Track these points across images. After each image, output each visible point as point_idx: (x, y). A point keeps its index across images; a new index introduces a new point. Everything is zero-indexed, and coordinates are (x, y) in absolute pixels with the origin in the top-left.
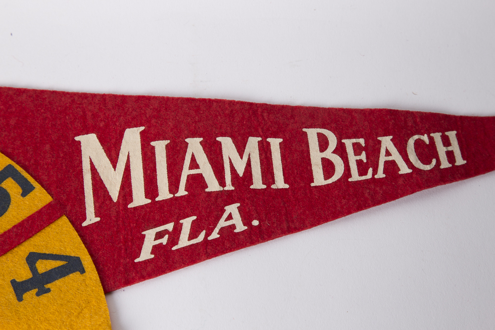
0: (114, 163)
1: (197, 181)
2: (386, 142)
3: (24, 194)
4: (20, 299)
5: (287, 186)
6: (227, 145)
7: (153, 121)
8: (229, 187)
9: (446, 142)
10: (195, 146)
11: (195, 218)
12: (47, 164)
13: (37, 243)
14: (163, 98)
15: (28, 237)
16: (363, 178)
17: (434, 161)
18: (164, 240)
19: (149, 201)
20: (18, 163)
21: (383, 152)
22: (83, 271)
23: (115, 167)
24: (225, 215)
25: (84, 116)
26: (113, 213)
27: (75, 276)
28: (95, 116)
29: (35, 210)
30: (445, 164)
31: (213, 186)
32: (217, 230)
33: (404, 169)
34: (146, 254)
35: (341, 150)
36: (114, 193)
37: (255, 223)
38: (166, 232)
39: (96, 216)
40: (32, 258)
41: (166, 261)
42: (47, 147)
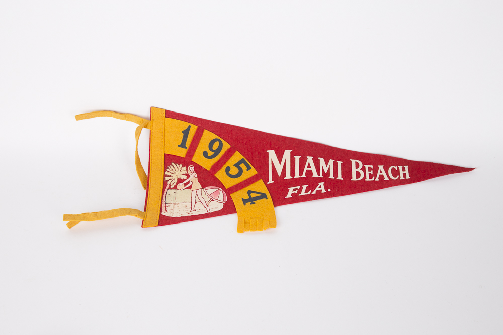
0: (280, 162)
1: (309, 173)
2: (381, 168)
3: (248, 170)
4: (245, 205)
5: (342, 179)
6: (322, 161)
7: (296, 148)
8: (321, 176)
9: (404, 169)
10: (310, 159)
11: (308, 186)
12: (256, 160)
13: (251, 187)
15: (248, 185)
16: (371, 180)
17: (398, 176)
18: (296, 192)
19: (292, 178)
20: (246, 158)
21: (379, 171)
22: (267, 198)
23: (280, 164)
24: (319, 186)
25: (270, 144)
26: (279, 181)
27: (264, 200)
28: (274, 143)
29: (251, 176)
30: (402, 178)
31: (315, 175)
32: (315, 191)
33: (386, 178)
34: (289, 196)
35: (363, 169)
36: (279, 173)
37: (329, 190)
38: (297, 189)
39: (272, 181)
40: (249, 193)
41: (296, 199)
42: (257, 153)
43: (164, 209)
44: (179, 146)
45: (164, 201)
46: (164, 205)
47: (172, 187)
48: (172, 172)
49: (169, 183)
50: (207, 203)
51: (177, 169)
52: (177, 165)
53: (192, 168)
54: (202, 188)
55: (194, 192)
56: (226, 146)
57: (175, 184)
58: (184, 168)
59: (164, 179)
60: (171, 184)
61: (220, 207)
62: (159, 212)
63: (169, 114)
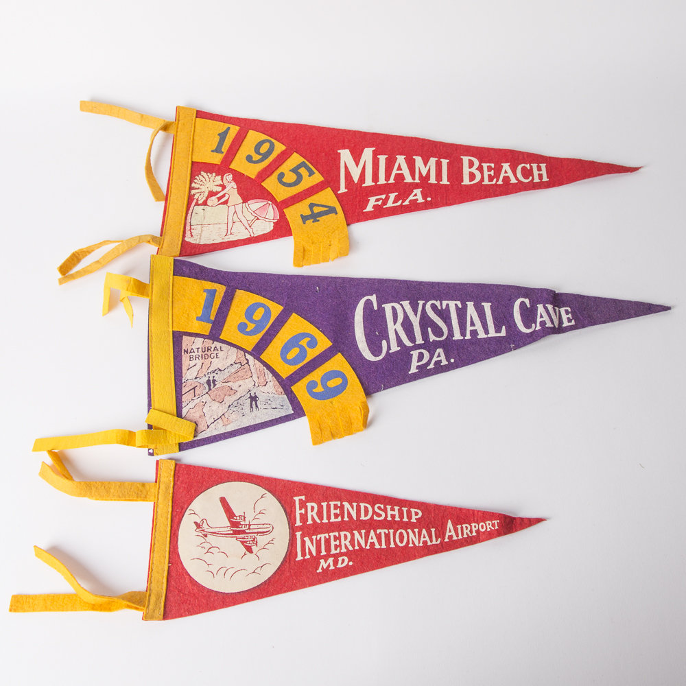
0: (357, 164)
1: (400, 177)
2: (506, 166)
3: (309, 176)
4: (304, 223)
5: (449, 183)
6: (419, 161)
7: (380, 145)
8: (417, 181)
9: (539, 169)
10: (401, 159)
11: (397, 194)
12: (322, 162)
13: (314, 199)
14: (386, 135)
15: (310, 196)
16: (491, 183)
17: (531, 178)
18: (380, 203)
19: (374, 184)
20: (308, 161)
21: (503, 171)
22: (336, 213)
23: (357, 166)
24: (413, 194)
25: (344, 141)
26: (355, 188)
27: (333, 215)
28: (349, 141)
29: (314, 183)
30: (537, 180)
31: (408, 179)
32: (408, 200)
33: (513, 181)
34: (369, 208)
35: (480, 169)
36: (356, 179)
37: (429, 199)
38: (381, 199)
39: (345, 189)
40: (311, 206)
41: (380, 212)
42: (323, 154)
43: (188, 233)
44: (212, 151)
45: (188, 221)
46: (188, 227)
47: (200, 202)
48: (201, 183)
49: (196, 197)
50: (249, 222)
51: (208, 179)
52: (209, 174)
53: (229, 177)
54: (243, 203)
55: (232, 210)
56: (279, 148)
57: (204, 198)
58: (219, 177)
59: (190, 192)
60: (199, 199)
61: (268, 227)
62: (181, 237)
63: (201, 114)
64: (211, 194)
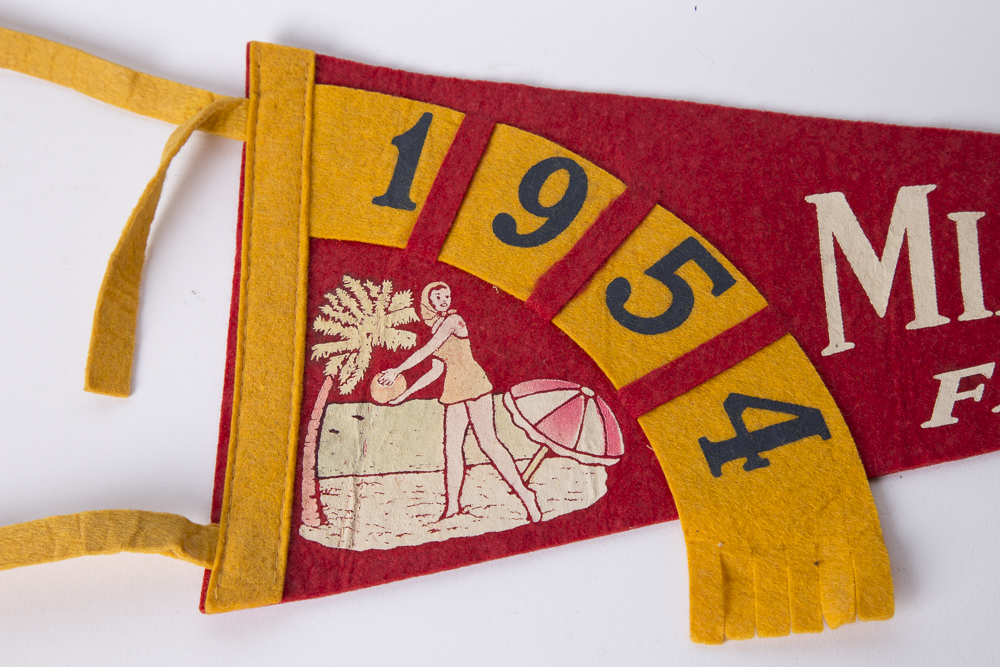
0: (878, 246)
3: (717, 291)
4: (716, 472)
7: (952, 175)
12: (757, 241)
13: (743, 378)
14: (971, 134)
15: (726, 367)
18: (977, 394)
19: (946, 320)
20: (706, 235)
22: (826, 435)
23: (879, 254)
25: (822, 161)
26: (879, 337)
27: (812, 442)
28: (842, 160)
29: (736, 320)
34: (942, 415)
36: (880, 302)
38: (980, 378)
39: (847, 340)
40: (735, 405)
41: (983, 432)
42: (756, 211)
43: (309, 509)
44: (377, 201)
45: (308, 462)
46: (308, 487)
47: (346, 389)
48: (345, 317)
49: (331, 369)
50: (522, 466)
51: (367, 304)
52: (369, 284)
53: (439, 295)
54: (494, 392)
55: (458, 417)
56: (605, 188)
57: (360, 375)
58: (405, 298)
59: (308, 352)
60: (343, 377)
61: (591, 487)
62: (286, 523)
63: (332, 70)
64: (385, 359)
